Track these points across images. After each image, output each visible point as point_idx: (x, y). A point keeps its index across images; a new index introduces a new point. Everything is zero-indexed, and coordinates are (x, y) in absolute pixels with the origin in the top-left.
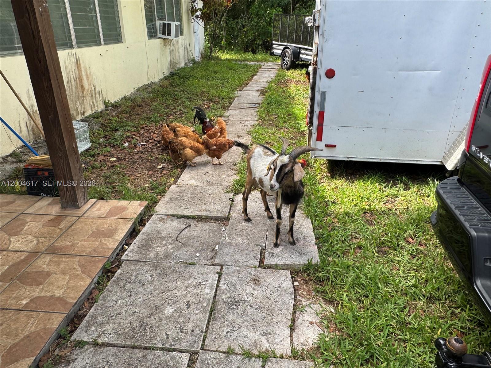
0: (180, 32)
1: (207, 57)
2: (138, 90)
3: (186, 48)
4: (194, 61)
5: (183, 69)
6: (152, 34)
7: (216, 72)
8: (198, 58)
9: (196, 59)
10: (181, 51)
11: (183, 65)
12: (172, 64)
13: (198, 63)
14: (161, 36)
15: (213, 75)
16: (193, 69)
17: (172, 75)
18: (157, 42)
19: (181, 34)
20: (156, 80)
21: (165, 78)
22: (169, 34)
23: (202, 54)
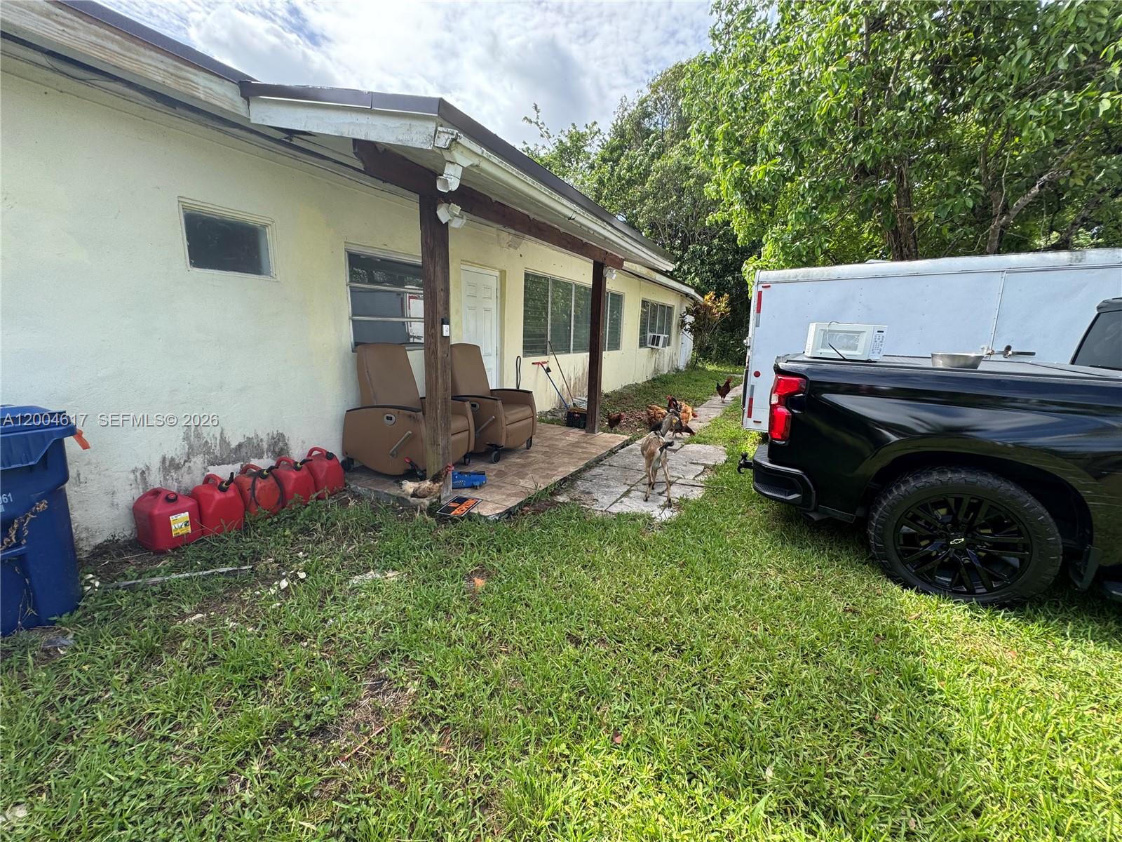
0: (667, 343)
1: (692, 366)
2: (624, 387)
3: (671, 358)
4: (678, 370)
5: (666, 376)
6: (643, 344)
7: (696, 381)
8: (682, 366)
9: (680, 368)
10: (666, 359)
11: (666, 372)
12: (656, 370)
13: (681, 371)
14: (650, 346)
15: (694, 383)
16: (674, 376)
17: (654, 379)
18: (645, 351)
19: (668, 345)
20: (640, 382)
21: (648, 381)
22: (657, 345)
23: (687, 364)
